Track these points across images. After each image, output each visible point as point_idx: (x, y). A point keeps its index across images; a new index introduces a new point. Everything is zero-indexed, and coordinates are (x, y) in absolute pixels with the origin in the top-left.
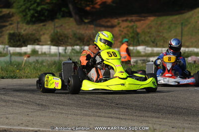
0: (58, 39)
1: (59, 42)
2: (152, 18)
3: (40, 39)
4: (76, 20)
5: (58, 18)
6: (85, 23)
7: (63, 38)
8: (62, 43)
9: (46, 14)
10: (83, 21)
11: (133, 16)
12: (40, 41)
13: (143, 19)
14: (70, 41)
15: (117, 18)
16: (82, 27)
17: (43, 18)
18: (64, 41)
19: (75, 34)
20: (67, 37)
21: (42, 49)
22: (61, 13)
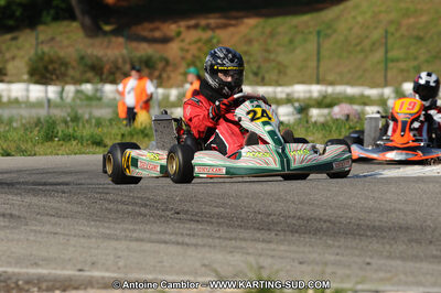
0: (46, 68)
1: (48, 75)
2: (252, 21)
3: (4, 68)
4: (83, 26)
5: (45, 23)
6: (105, 33)
7: (56, 66)
8: (54, 77)
9: (18, 13)
10: (100, 29)
11: (212, 15)
12: (5, 75)
13: (233, 22)
14: (71, 72)
15: (175, 22)
16: (98, 41)
17: (11, 23)
18: (58, 72)
19: (82, 58)
20: (65, 64)
21: (9, 91)
22: (52, 12)
